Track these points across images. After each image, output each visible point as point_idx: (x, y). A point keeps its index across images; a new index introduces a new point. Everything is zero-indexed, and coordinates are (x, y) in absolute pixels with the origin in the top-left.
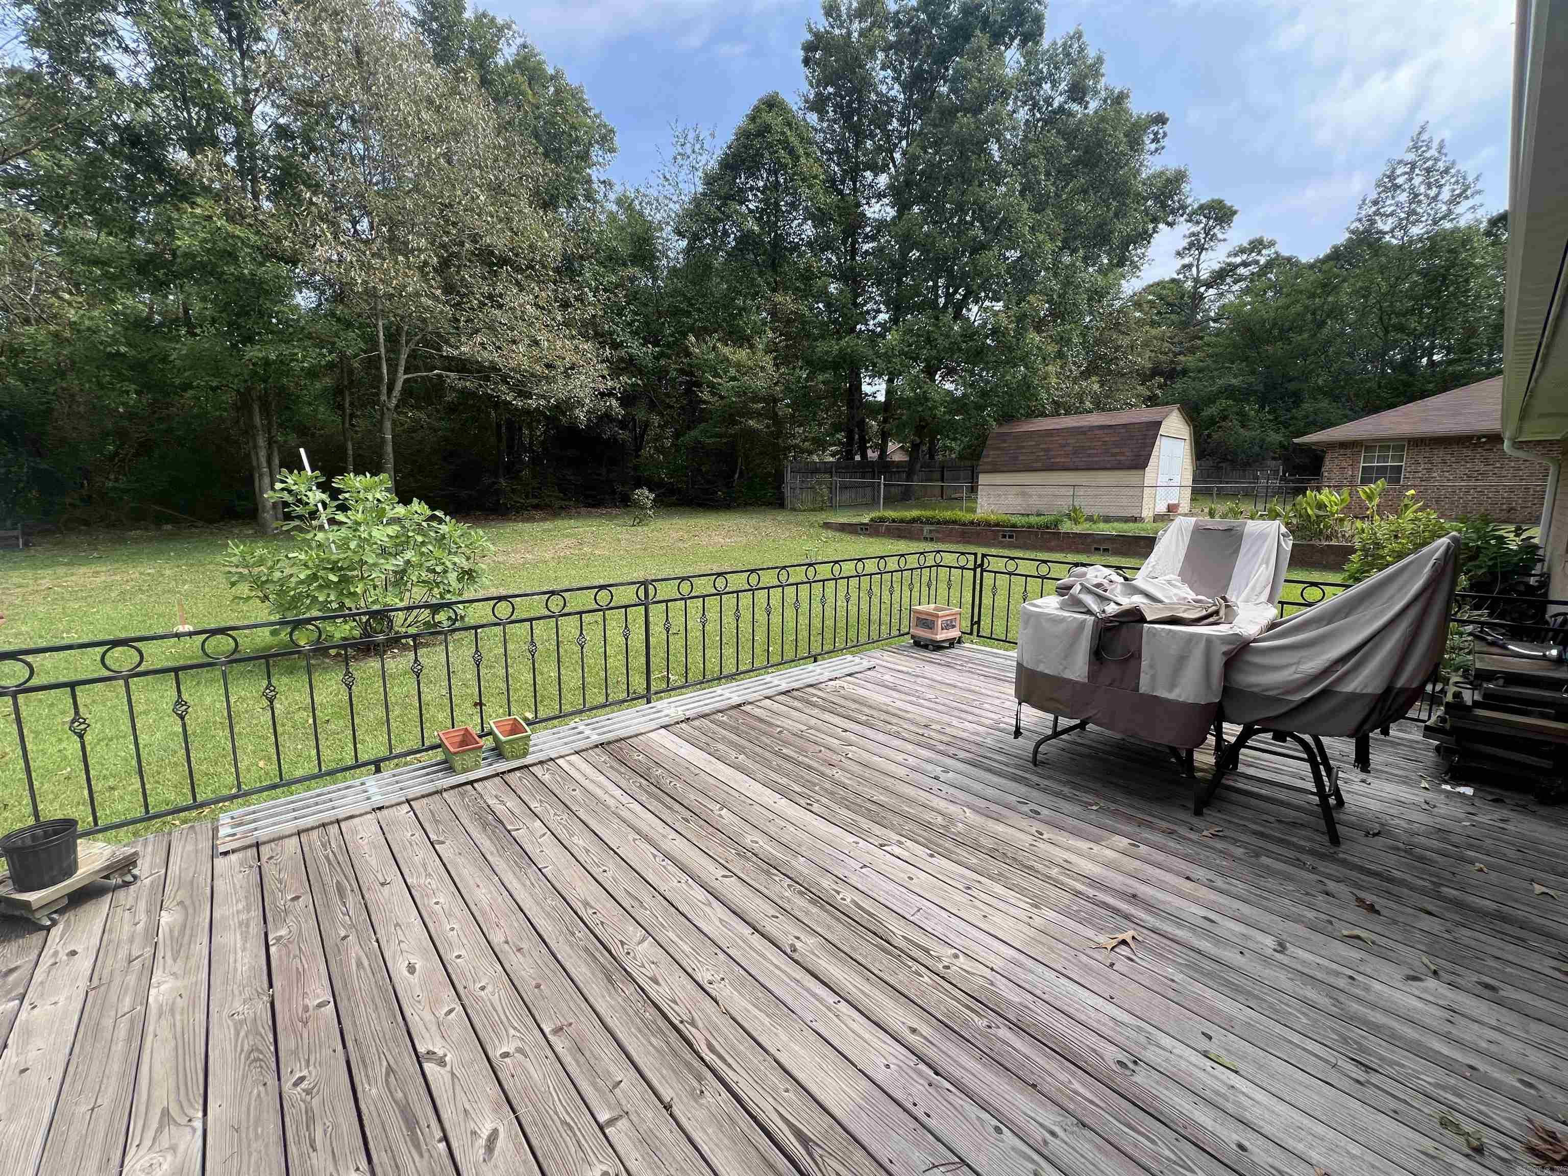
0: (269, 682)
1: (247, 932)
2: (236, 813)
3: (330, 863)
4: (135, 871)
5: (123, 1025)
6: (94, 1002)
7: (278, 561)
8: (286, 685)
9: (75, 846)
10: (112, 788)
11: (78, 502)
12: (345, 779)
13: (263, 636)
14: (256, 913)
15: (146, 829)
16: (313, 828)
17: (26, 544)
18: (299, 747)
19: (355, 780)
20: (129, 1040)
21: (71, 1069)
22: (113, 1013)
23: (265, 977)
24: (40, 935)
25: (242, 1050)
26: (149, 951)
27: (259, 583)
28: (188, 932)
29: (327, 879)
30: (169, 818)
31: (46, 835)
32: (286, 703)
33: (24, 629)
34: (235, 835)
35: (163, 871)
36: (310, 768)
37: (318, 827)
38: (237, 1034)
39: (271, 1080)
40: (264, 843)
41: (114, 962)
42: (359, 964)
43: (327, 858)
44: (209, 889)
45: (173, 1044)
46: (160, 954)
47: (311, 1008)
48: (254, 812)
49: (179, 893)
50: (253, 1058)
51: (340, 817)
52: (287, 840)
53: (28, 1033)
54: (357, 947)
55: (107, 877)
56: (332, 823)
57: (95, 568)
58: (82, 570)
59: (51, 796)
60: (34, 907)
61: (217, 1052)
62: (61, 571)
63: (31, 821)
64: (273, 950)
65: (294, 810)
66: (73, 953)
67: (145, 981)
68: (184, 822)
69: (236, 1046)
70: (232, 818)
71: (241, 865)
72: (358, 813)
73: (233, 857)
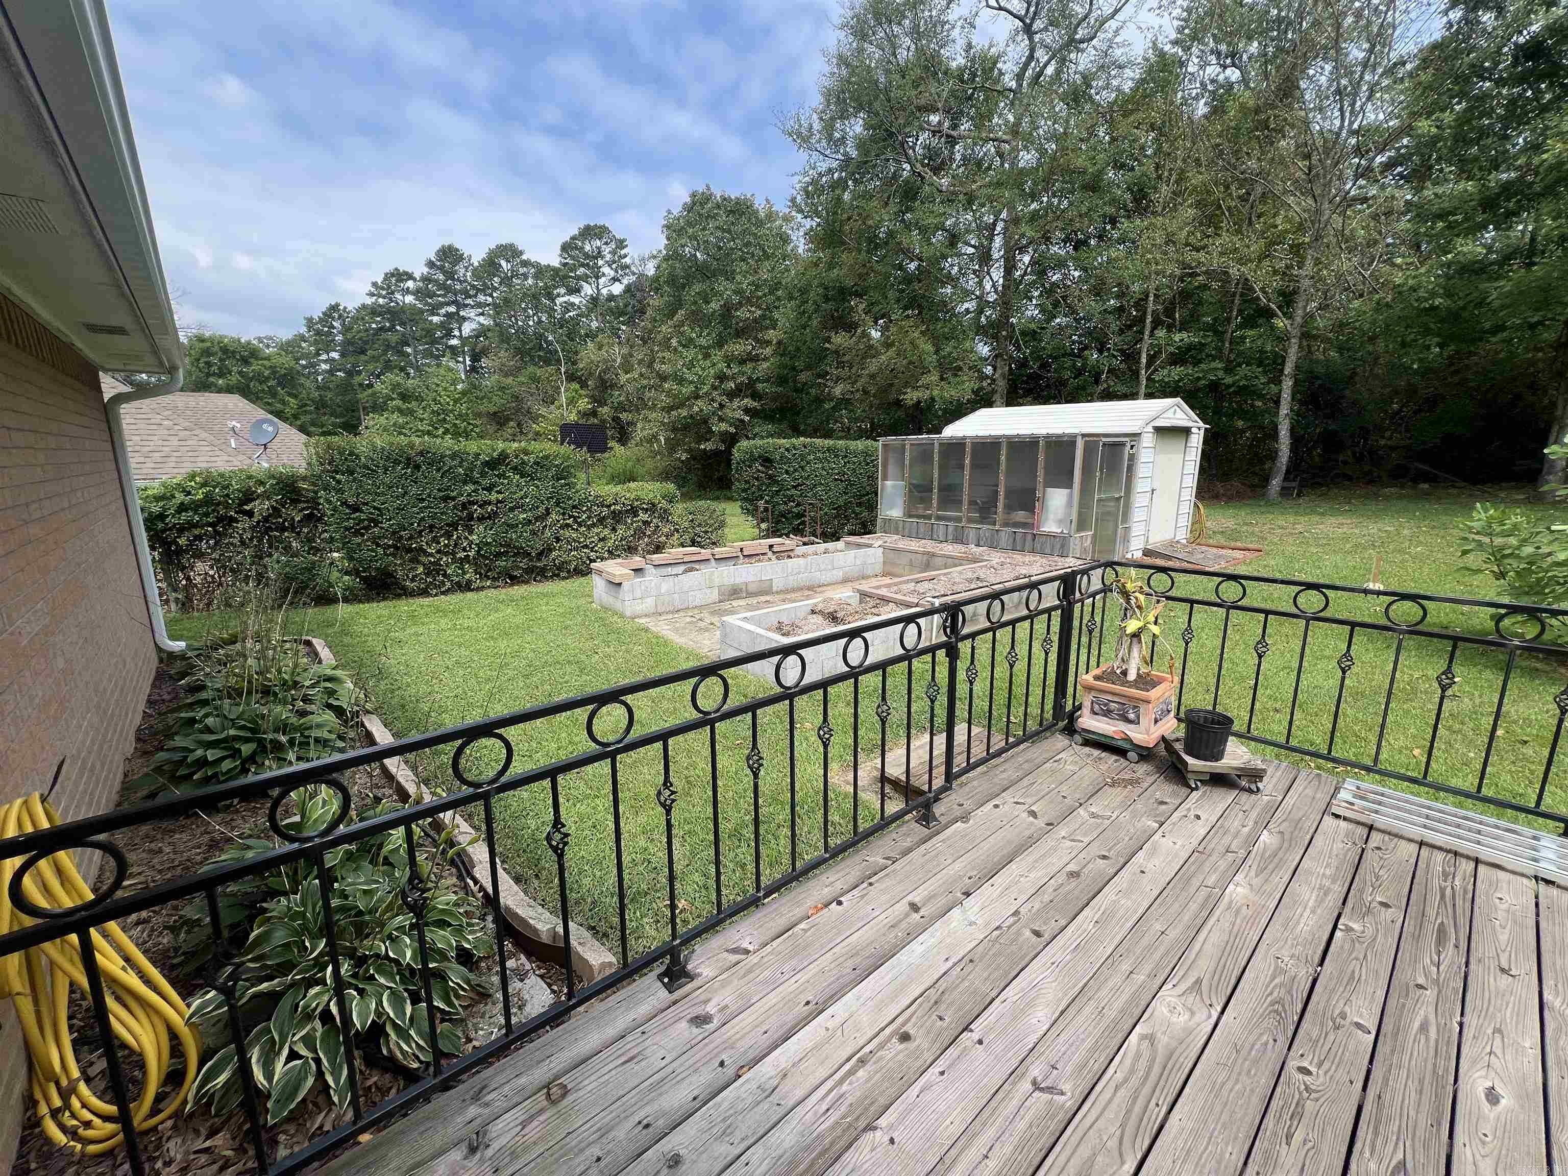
0: (1449, 667)
1: (1323, 900)
2: (1364, 785)
3: (1443, 896)
4: (1260, 785)
5: (1204, 892)
6: (1196, 860)
7: (1538, 533)
8: (1487, 680)
9: (1226, 741)
10: (1276, 711)
11: (1350, 460)
12: (1515, 821)
13: (1482, 619)
14: (1339, 890)
15: (1287, 757)
16: (1440, 849)
17: (1298, 495)
18: (1472, 755)
19: (1525, 828)
20: (1203, 906)
21: (1164, 894)
22: (1201, 879)
23: (1320, 952)
24: (1185, 791)
25: (1271, 993)
26: (1242, 853)
27: (1499, 556)
28: (1276, 860)
29: (1431, 912)
30: (1307, 758)
31: (1213, 722)
32: (1477, 701)
33: (1273, 563)
34: (1352, 804)
35: (1280, 798)
36: (1469, 783)
37: (1449, 851)
38: (1273, 978)
39: (1283, 1043)
40: (1379, 830)
41: (1218, 843)
42: (1424, 1028)
43: (1442, 891)
44: (1308, 837)
45: (1226, 939)
46: (1249, 862)
47: (1348, 1020)
48: (1382, 795)
49: (1284, 824)
50: (1277, 1008)
51: (1482, 857)
52: (1404, 842)
53: (1154, 851)
54: (1431, 1009)
55: (1239, 776)
56: (1468, 857)
57: (1341, 519)
58: (1333, 520)
59: (1236, 696)
60: (1190, 768)
61: (1252, 975)
62: (1315, 518)
63: (1211, 708)
64: (1338, 934)
65: (1427, 817)
66: (1198, 817)
67: (1230, 873)
68: (1319, 768)
69: (1267, 986)
70: (1358, 788)
71: (1347, 836)
72: (1510, 867)
73: (1343, 824)
